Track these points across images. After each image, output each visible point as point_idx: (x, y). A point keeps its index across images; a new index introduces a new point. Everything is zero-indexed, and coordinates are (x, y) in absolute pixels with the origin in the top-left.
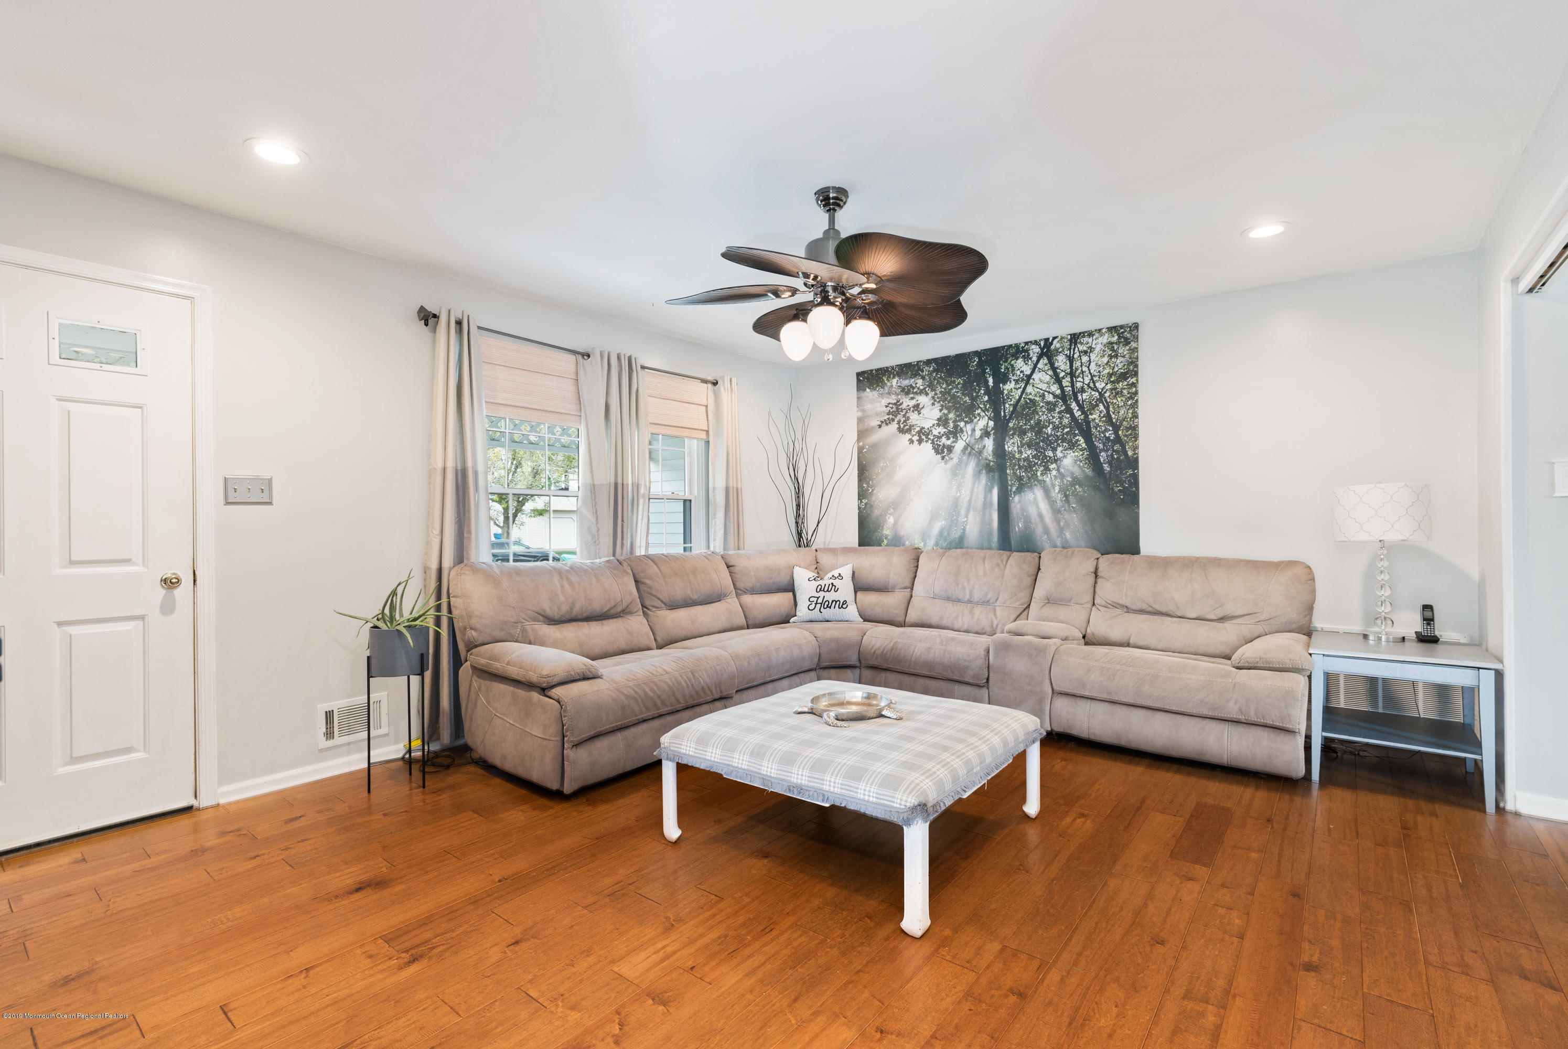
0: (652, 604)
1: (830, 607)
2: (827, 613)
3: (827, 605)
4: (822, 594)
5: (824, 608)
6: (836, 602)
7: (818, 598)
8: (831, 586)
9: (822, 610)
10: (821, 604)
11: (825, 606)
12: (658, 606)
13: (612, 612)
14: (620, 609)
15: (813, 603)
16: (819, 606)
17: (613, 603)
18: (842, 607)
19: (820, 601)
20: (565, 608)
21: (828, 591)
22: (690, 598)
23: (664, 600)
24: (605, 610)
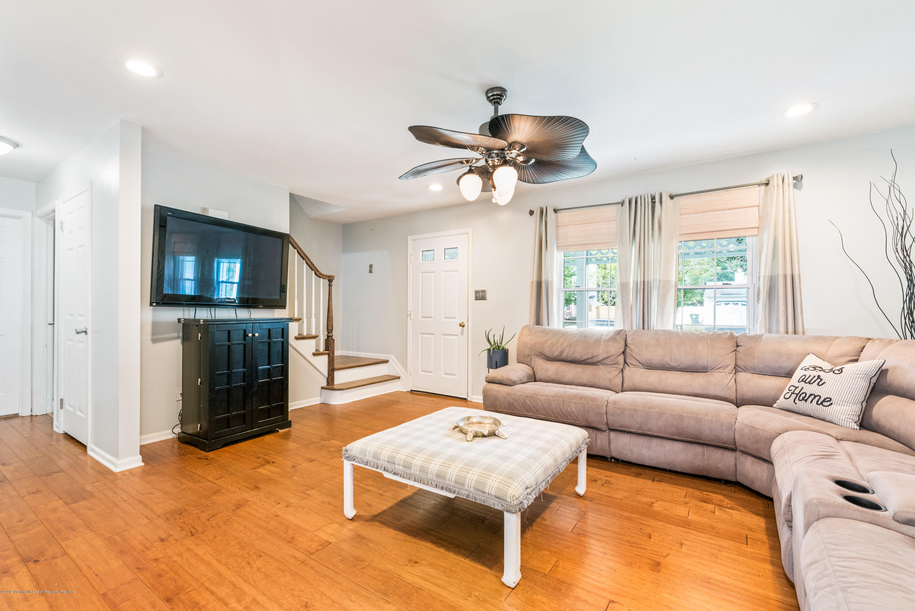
0: (631, 362)
1: (806, 401)
2: (802, 406)
3: (803, 398)
4: (802, 384)
5: (799, 400)
6: (815, 397)
7: (796, 388)
8: (816, 378)
9: (797, 401)
10: (797, 394)
11: (801, 398)
12: (634, 364)
13: (590, 361)
14: (595, 360)
15: (790, 392)
16: (794, 396)
17: (590, 356)
18: (822, 403)
19: (797, 391)
20: (556, 353)
21: (809, 383)
22: (669, 364)
23: (641, 361)
24: (583, 359)
